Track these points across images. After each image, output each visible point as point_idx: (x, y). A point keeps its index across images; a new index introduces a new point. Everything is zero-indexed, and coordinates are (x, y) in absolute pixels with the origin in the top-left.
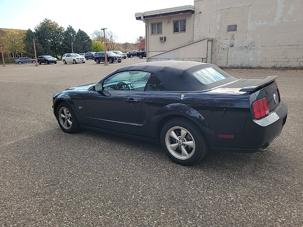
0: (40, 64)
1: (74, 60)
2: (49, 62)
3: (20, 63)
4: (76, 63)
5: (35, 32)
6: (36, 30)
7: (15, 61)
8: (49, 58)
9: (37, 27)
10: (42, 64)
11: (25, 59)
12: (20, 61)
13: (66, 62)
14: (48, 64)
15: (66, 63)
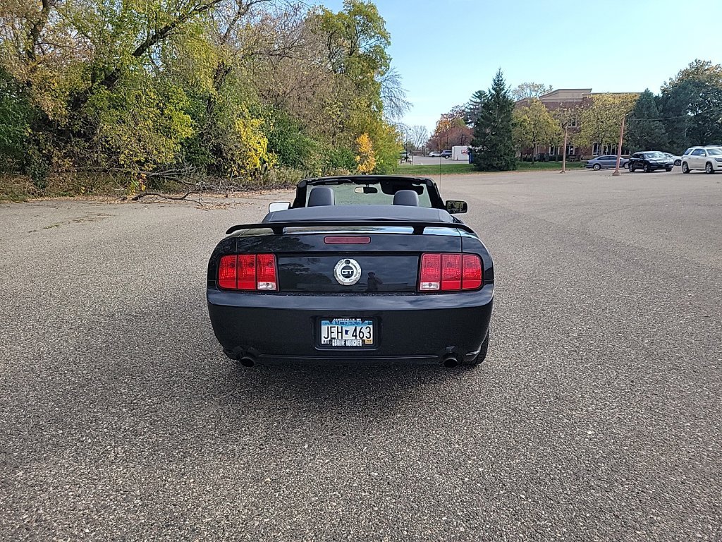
0: (633, 171)
1: (708, 163)
2: (651, 168)
3: (597, 167)
4: (712, 172)
5: (661, 95)
6: (663, 91)
7: (588, 163)
8: (658, 157)
9: (668, 82)
10: (636, 170)
11: (609, 159)
12: (598, 162)
13: (687, 168)
14: (648, 172)
15: (688, 171)
